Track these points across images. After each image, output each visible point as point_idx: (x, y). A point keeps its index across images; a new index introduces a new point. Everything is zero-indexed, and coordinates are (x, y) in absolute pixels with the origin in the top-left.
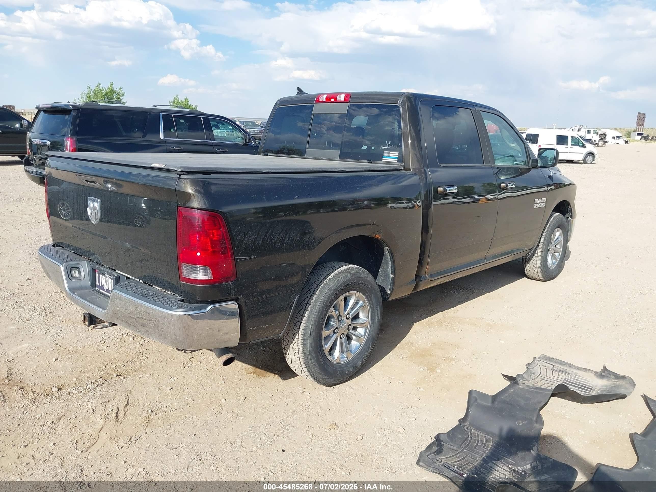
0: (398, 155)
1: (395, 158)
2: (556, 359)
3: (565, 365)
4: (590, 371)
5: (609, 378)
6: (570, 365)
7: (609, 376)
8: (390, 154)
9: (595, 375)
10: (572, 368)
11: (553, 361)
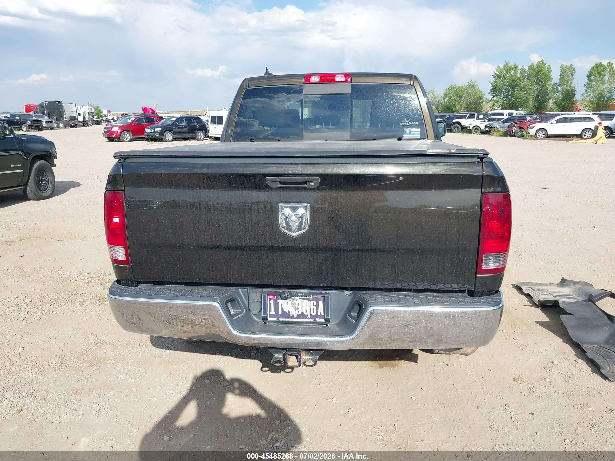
0: (420, 131)
1: (417, 134)
2: (529, 282)
3: (536, 285)
4: (553, 285)
5: (570, 285)
6: (539, 284)
7: (569, 284)
8: (411, 131)
9: (558, 286)
10: (541, 286)
11: (526, 285)
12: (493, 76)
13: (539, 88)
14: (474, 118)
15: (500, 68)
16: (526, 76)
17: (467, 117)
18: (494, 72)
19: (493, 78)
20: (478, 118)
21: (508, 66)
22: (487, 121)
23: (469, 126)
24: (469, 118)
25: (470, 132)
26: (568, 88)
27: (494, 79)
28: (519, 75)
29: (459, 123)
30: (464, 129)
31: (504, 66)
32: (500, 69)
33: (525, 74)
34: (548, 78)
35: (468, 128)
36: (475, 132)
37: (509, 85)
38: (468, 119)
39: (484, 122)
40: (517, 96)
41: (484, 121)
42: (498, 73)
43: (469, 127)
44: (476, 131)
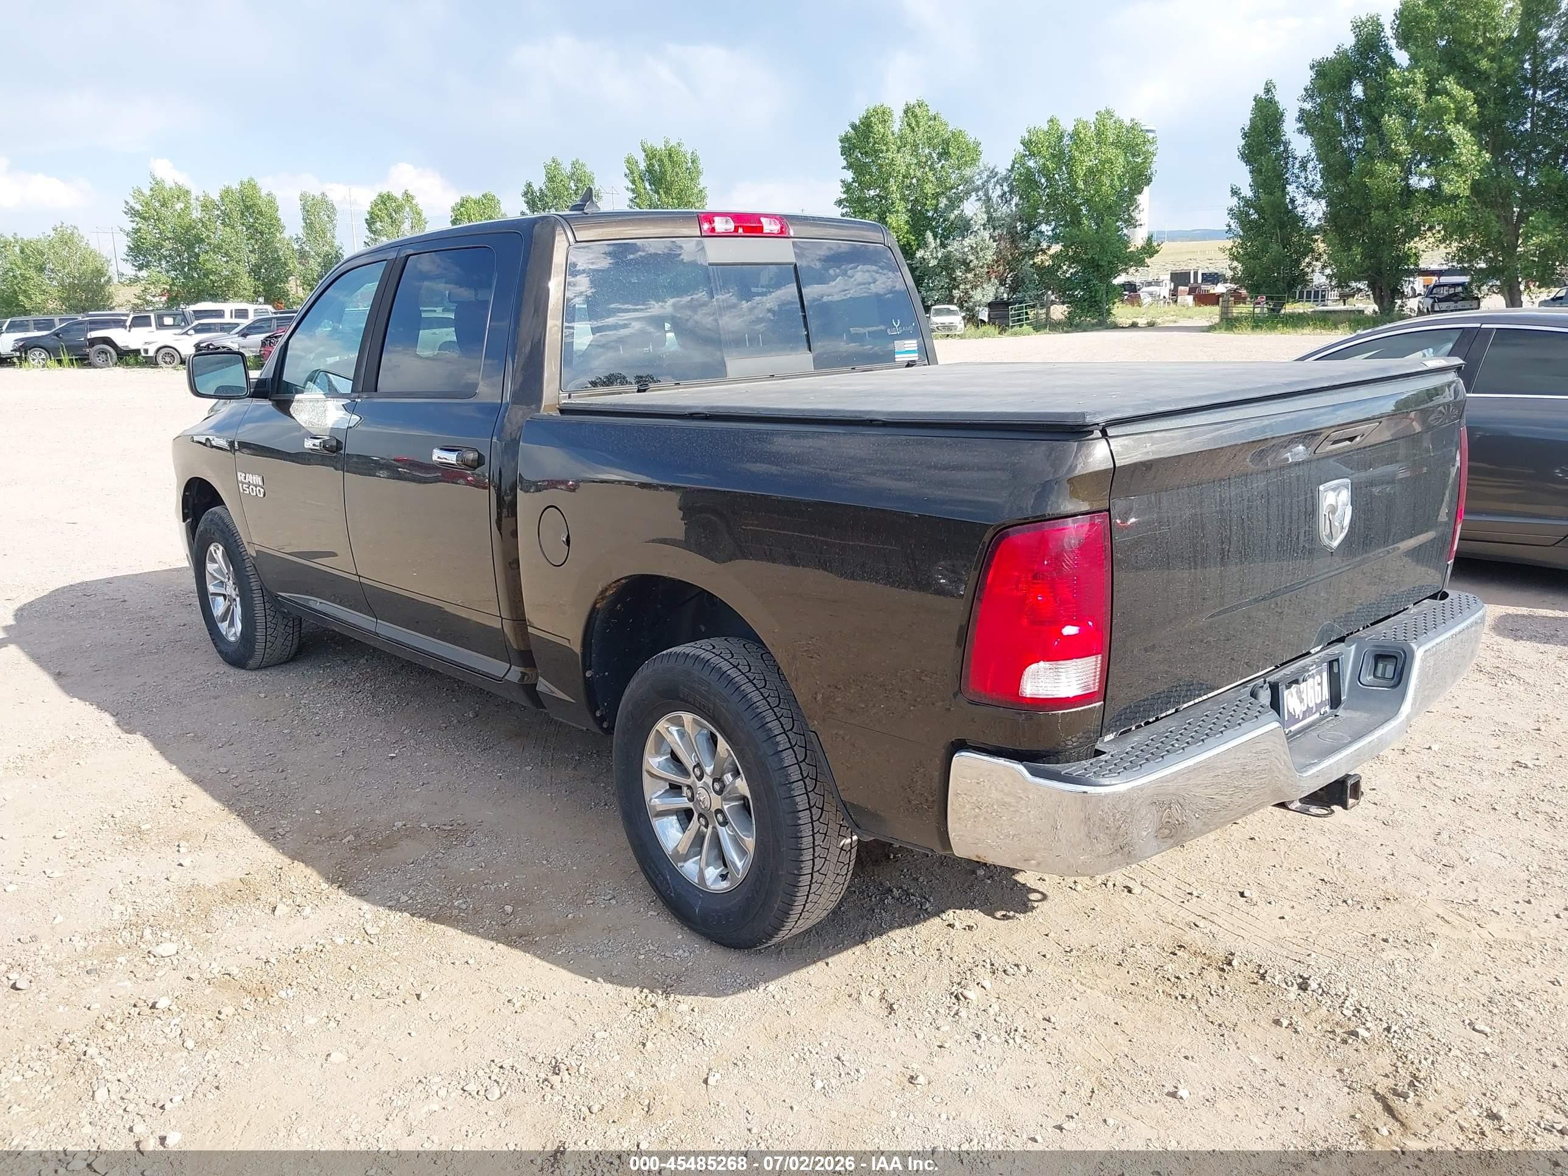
0: (916, 345)
1: (914, 351)
8: (905, 346)
12: (125, 213)
13: (256, 247)
14: (150, 325)
15: (141, 193)
16: (218, 216)
17: (128, 323)
18: (127, 203)
19: (127, 218)
20: (161, 326)
21: (163, 188)
22: (192, 332)
23: (146, 347)
24: (134, 326)
25: (151, 362)
26: (326, 248)
27: (133, 221)
28: (196, 214)
29: (107, 341)
30: (127, 357)
31: (151, 190)
32: (143, 196)
33: (216, 213)
34: (275, 224)
35: (143, 354)
36: (166, 363)
37: (177, 239)
38: (133, 329)
39: (185, 336)
40: (209, 266)
41: (186, 333)
42: (138, 207)
43: (146, 351)
44: (168, 359)
